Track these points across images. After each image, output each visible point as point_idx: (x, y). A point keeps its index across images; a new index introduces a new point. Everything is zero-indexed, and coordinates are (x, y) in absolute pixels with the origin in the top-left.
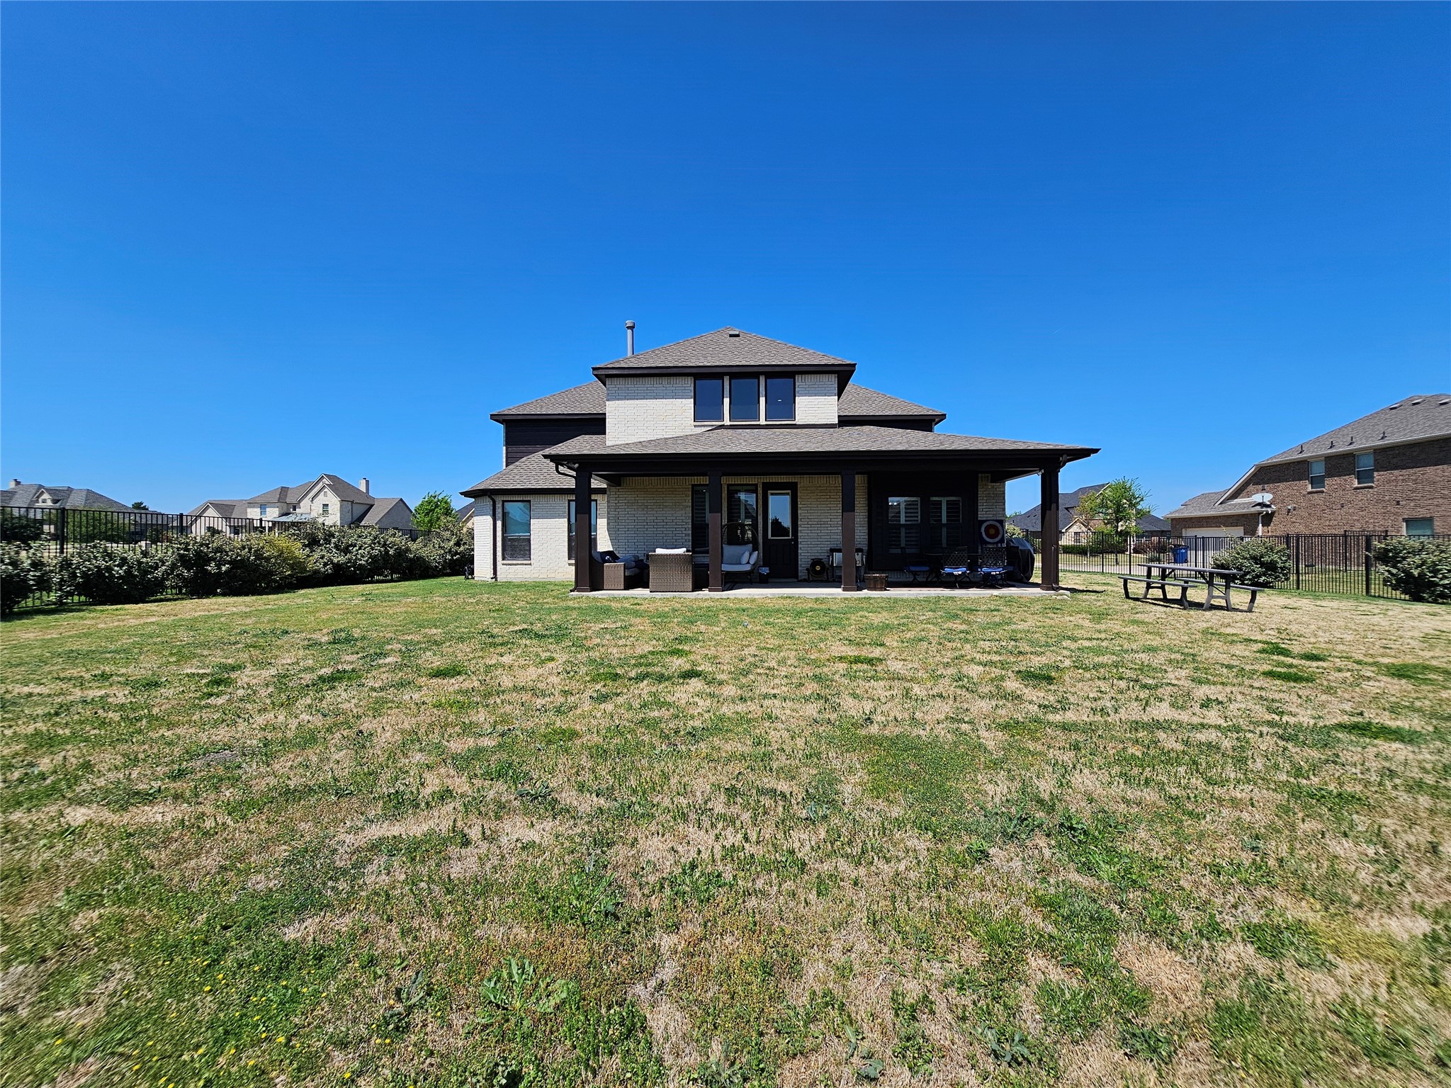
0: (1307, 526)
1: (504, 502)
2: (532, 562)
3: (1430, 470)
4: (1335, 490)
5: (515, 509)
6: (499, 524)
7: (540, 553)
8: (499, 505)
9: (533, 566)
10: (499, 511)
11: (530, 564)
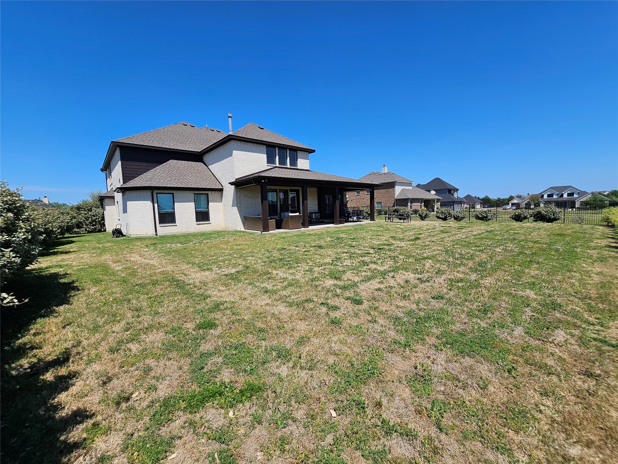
0: (356, 204)
1: (157, 193)
2: (176, 224)
3: (381, 190)
4: (362, 195)
5: (164, 198)
6: (156, 205)
7: (181, 220)
8: (155, 195)
9: (177, 227)
10: (155, 198)
11: (176, 226)
